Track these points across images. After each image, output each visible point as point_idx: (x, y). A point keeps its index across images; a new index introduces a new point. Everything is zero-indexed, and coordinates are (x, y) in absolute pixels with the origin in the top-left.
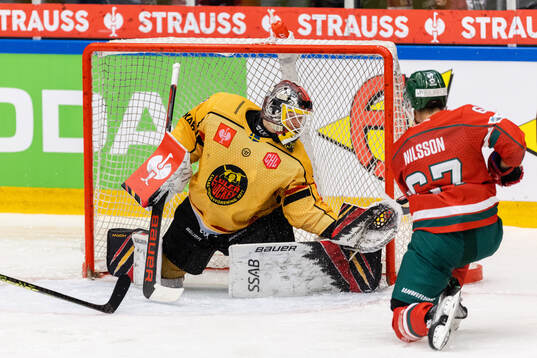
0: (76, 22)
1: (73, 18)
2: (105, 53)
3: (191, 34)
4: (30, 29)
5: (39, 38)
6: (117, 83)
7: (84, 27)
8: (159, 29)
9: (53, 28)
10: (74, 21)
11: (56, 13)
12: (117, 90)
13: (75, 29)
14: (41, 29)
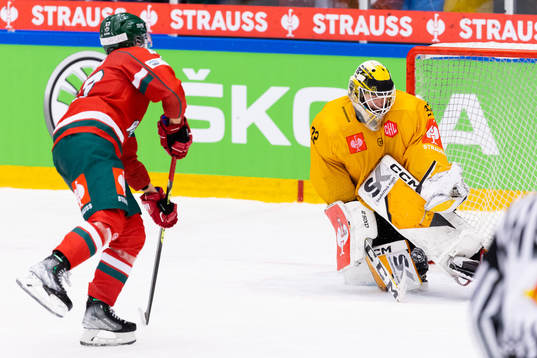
0: (400, 28)
1: (398, 24)
2: (428, 56)
3: (509, 40)
4: (357, 33)
5: (365, 42)
6: (439, 82)
7: (408, 32)
8: (479, 36)
9: (378, 33)
10: (398, 26)
11: (382, 18)
12: (439, 88)
13: (399, 34)
14: (367, 33)
